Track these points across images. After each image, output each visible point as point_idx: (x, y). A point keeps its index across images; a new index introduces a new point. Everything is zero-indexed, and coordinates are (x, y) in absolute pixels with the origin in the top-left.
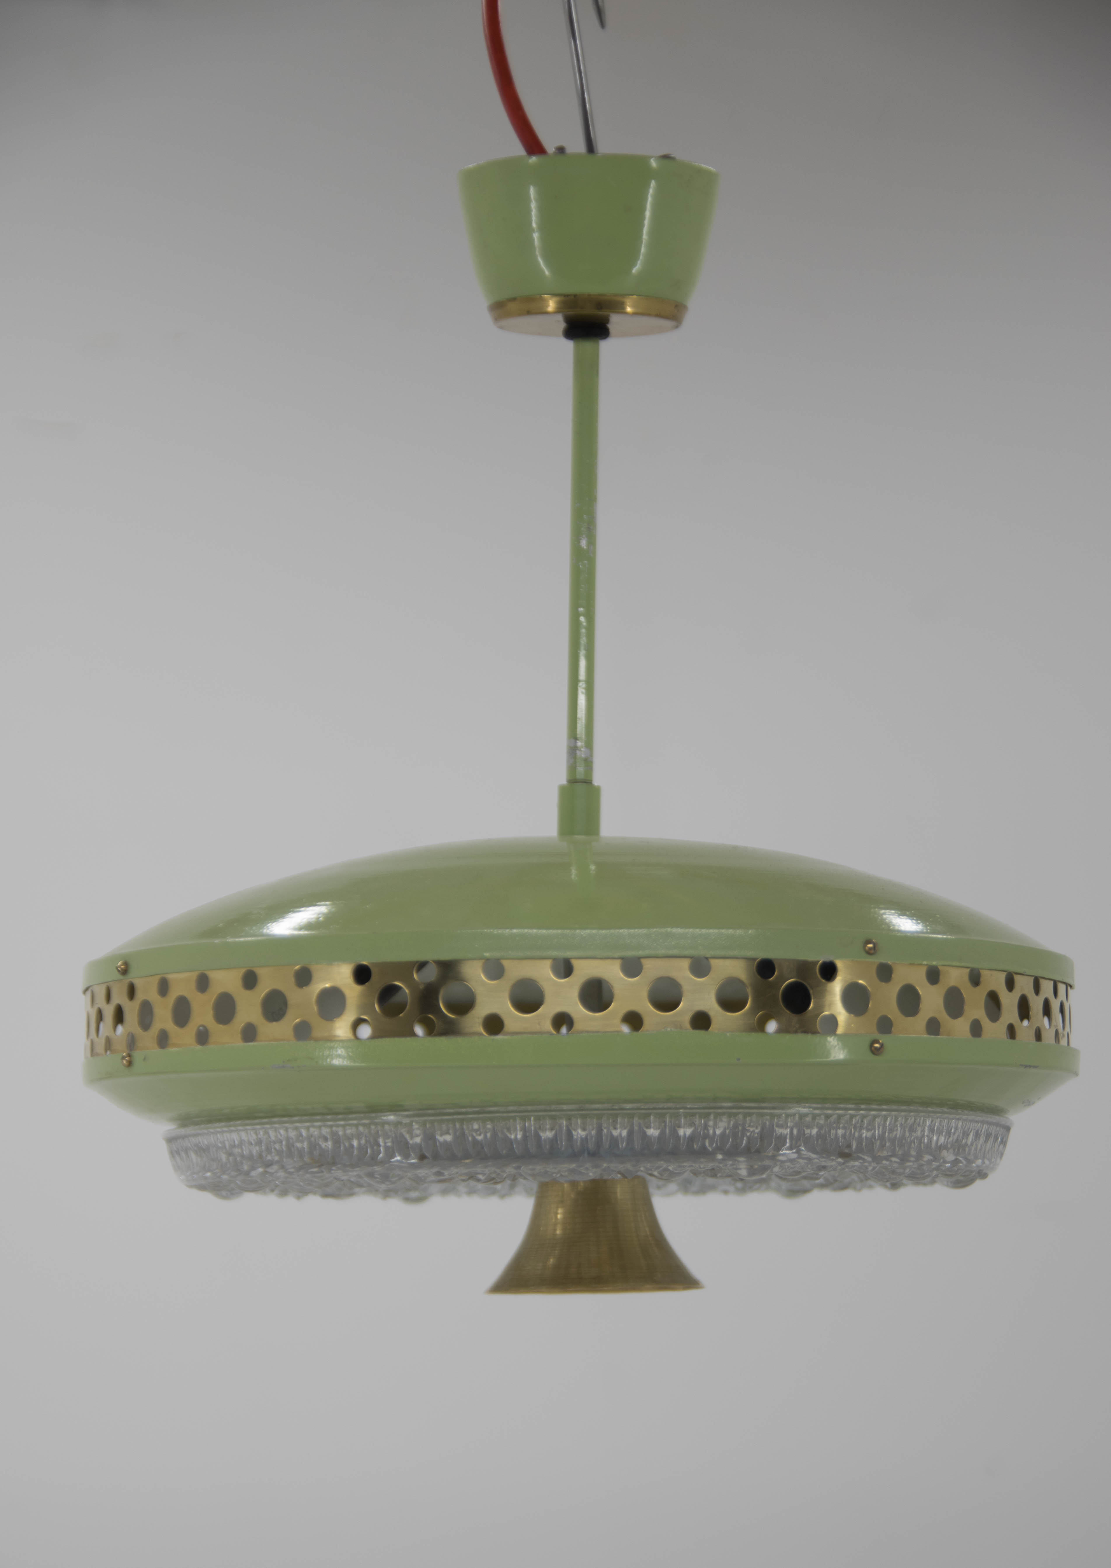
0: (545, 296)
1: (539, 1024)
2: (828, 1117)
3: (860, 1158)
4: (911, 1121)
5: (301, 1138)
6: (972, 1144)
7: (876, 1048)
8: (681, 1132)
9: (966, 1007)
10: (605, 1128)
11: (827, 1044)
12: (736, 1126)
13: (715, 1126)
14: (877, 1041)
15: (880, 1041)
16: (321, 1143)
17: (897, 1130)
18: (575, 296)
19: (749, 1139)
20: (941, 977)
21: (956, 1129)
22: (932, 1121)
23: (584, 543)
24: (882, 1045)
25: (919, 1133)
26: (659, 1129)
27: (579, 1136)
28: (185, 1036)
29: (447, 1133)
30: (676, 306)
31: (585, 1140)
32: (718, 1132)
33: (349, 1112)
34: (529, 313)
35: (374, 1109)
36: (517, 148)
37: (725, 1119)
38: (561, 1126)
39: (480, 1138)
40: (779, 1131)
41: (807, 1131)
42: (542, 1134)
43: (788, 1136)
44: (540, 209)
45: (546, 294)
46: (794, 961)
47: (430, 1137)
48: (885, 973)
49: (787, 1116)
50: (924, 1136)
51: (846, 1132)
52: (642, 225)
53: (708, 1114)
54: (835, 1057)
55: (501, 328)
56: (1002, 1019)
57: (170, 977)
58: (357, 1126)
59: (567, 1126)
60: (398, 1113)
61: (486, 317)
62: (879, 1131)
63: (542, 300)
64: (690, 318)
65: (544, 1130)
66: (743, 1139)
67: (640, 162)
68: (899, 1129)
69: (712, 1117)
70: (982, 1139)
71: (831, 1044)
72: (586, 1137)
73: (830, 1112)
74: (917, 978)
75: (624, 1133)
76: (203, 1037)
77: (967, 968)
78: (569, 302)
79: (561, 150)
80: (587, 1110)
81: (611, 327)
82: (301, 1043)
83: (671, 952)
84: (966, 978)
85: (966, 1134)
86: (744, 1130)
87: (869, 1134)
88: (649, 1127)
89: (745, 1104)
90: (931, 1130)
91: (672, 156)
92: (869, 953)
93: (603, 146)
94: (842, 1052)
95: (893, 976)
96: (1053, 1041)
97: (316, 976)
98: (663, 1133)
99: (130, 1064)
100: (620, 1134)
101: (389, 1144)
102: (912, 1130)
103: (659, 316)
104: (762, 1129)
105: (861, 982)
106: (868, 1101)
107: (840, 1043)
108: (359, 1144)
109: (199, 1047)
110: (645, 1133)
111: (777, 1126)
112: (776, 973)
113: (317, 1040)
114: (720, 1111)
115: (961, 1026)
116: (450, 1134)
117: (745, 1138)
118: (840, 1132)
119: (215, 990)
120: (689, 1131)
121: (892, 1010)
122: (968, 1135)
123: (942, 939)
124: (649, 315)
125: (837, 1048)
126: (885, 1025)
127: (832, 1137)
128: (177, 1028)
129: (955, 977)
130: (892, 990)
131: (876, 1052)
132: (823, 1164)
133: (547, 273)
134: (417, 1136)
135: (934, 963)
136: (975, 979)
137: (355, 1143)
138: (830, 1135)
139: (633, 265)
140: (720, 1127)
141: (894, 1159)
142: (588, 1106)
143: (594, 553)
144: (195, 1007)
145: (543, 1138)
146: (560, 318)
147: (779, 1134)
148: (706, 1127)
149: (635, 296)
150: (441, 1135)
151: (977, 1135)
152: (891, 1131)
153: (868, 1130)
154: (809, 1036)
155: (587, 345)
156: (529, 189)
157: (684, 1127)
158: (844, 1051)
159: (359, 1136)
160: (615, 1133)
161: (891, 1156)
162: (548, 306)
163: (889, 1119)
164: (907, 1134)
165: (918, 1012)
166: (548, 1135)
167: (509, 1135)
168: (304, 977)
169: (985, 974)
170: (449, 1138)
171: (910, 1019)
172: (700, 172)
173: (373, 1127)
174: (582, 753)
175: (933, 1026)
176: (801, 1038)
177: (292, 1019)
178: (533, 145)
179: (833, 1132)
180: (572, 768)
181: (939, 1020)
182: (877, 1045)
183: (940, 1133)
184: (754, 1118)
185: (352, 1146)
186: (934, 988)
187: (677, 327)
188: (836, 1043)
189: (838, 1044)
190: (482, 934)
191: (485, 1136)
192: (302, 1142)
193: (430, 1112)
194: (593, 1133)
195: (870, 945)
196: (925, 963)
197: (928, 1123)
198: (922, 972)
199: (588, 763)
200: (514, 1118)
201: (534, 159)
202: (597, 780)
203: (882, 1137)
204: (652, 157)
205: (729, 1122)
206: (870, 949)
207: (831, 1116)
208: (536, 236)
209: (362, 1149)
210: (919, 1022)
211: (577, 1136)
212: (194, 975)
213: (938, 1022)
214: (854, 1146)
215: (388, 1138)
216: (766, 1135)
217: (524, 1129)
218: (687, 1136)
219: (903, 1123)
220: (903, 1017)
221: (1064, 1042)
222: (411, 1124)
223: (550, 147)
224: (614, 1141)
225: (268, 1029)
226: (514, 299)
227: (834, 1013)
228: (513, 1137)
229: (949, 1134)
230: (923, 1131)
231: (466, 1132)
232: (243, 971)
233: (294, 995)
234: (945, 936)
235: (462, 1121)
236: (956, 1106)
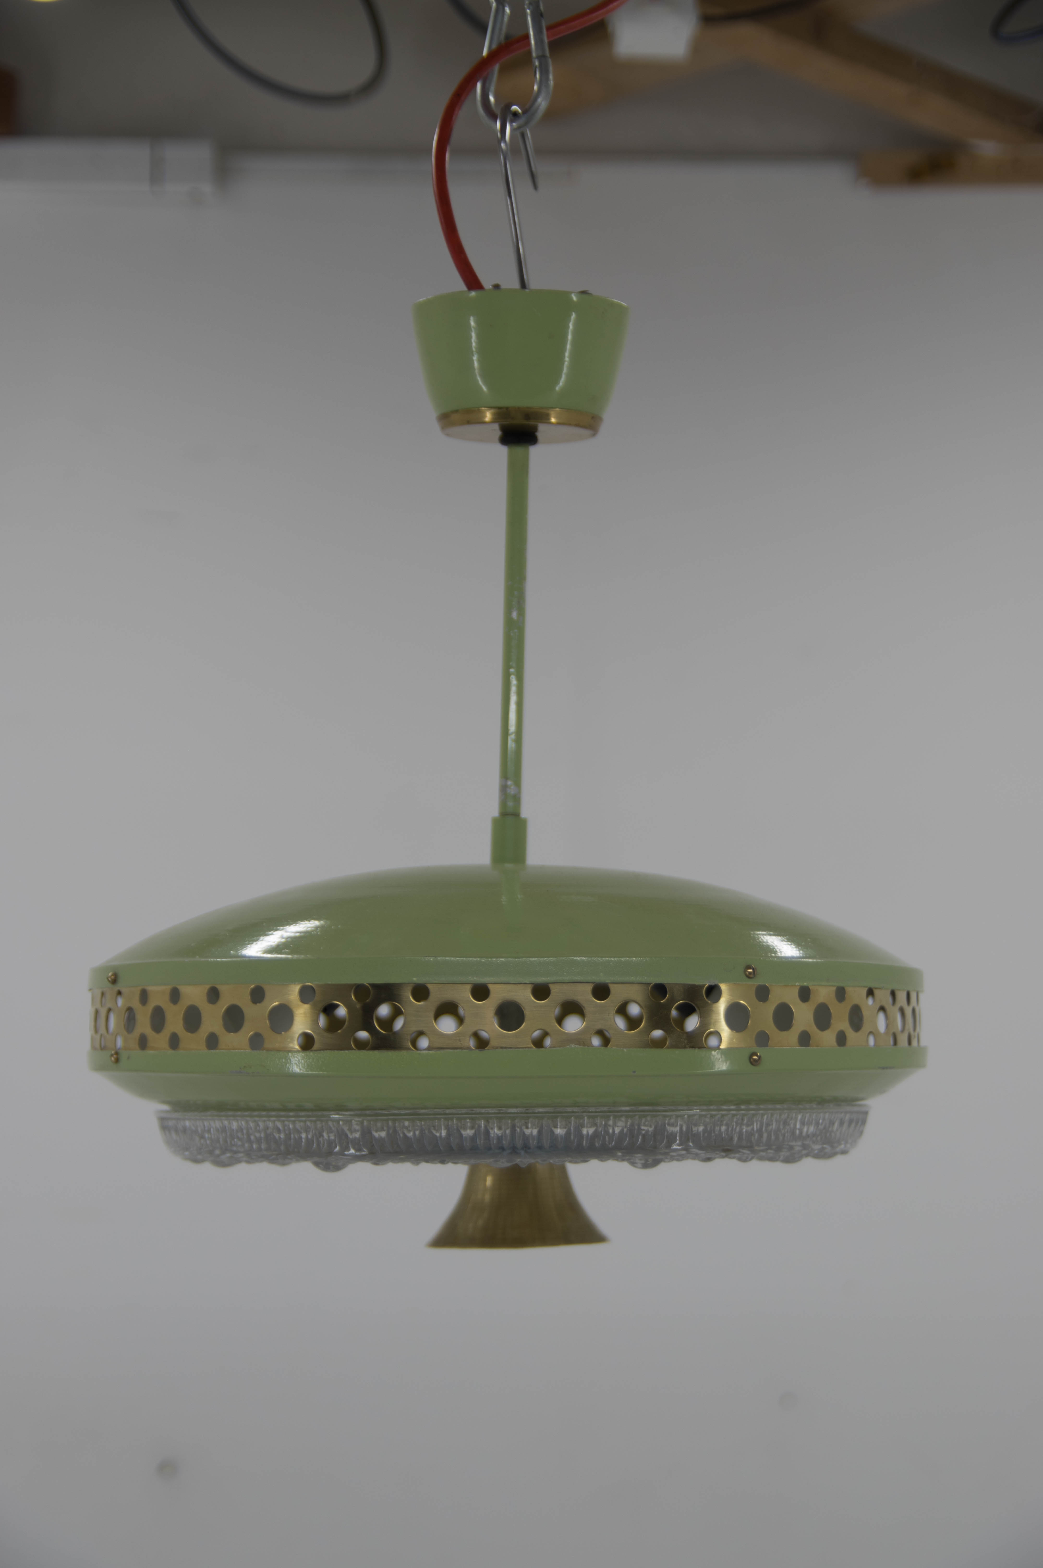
0: (483, 408)
1: (460, 1041)
2: (712, 1116)
3: (740, 1152)
4: (784, 1116)
5: (258, 1128)
6: (837, 1130)
7: (755, 1060)
8: (585, 1131)
9: (833, 1021)
10: (518, 1127)
11: (712, 1057)
12: (632, 1125)
13: (615, 1124)
14: (755, 1054)
15: (758, 1054)
16: (275, 1134)
17: (772, 1125)
18: (507, 408)
19: (644, 1136)
20: (811, 996)
21: (824, 1119)
22: (803, 1116)
23: (515, 615)
24: (760, 1057)
25: (792, 1126)
26: (565, 1128)
27: (495, 1136)
28: (161, 1040)
29: (382, 1129)
30: (593, 418)
31: (500, 1139)
32: (617, 1130)
33: (300, 1109)
34: (469, 422)
35: (320, 1109)
36: (459, 285)
37: (623, 1119)
38: (480, 1126)
39: (410, 1134)
40: (670, 1129)
41: (695, 1129)
42: (463, 1132)
43: (678, 1134)
44: (479, 337)
45: (485, 407)
46: (684, 985)
47: (366, 1132)
48: (763, 994)
49: (677, 1116)
50: (796, 1129)
51: (728, 1129)
52: (564, 349)
53: (609, 1116)
54: (718, 1069)
55: (448, 435)
56: (863, 1029)
57: (150, 988)
58: (305, 1122)
59: (486, 1127)
60: (341, 1113)
61: (436, 426)
62: (757, 1125)
63: (479, 411)
64: (604, 428)
65: (465, 1129)
66: (639, 1138)
67: (561, 297)
68: (774, 1124)
69: (612, 1118)
70: (846, 1125)
71: (716, 1057)
72: (502, 1136)
73: (714, 1113)
74: (791, 997)
75: (535, 1132)
76: (174, 1042)
77: (834, 986)
78: (502, 414)
79: (497, 287)
80: (503, 1113)
81: (540, 435)
82: (255, 1052)
83: (577, 978)
84: (833, 995)
85: (832, 1123)
86: (639, 1129)
87: (749, 1129)
88: (556, 1127)
89: (641, 1108)
90: (803, 1123)
91: (589, 292)
92: (749, 976)
93: (535, 282)
94: (725, 1064)
95: (770, 996)
96: (906, 1043)
97: (268, 994)
98: (568, 1134)
99: (117, 1061)
100: (532, 1132)
101: (332, 1138)
102: (786, 1123)
103: (578, 425)
104: (656, 1128)
105: (742, 1002)
106: (748, 1102)
107: (723, 1056)
108: (307, 1137)
109: (171, 1052)
110: (552, 1132)
111: (669, 1125)
112: (668, 995)
113: (268, 1050)
114: (619, 1114)
115: (829, 1037)
116: (384, 1131)
117: (640, 1137)
118: (723, 1128)
119: (185, 1003)
120: (591, 1131)
121: (770, 1027)
122: (833, 1124)
123: (813, 962)
124: (570, 425)
125: (720, 1060)
126: (763, 1039)
127: (717, 1133)
128: (154, 1033)
129: (823, 994)
130: (769, 1008)
131: (754, 1063)
132: (708, 1156)
133: (484, 388)
134: (356, 1131)
135: (805, 984)
136: (841, 994)
137: (304, 1136)
138: (714, 1132)
139: (557, 382)
140: (618, 1127)
141: (769, 1151)
142: (504, 1110)
143: (523, 622)
144: (169, 1016)
145: (464, 1136)
146: (496, 427)
147: (670, 1132)
148: (606, 1125)
149: (558, 409)
150: (376, 1131)
151: (842, 1123)
152: (768, 1125)
153: (748, 1125)
154: (697, 1050)
155: (519, 450)
156: (469, 320)
157: (587, 1127)
158: (726, 1063)
159: (307, 1130)
160: (527, 1132)
161: (767, 1149)
162: (486, 417)
163: (765, 1116)
164: (781, 1127)
165: (792, 1027)
166: (468, 1133)
167: (434, 1132)
168: (258, 995)
169: (849, 990)
170: (383, 1134)
171: (784, 1033)
172: (612, 305)
173: (318, 1123)
174: (512, 790)
175: (805, 1039)
176: (689, 1052)
177: (247, 1032)
178: (472, 281)
179: (717, 1128)
180: (503, 803)
181: (809, 1033)
182: (755, 1057)
183: (809, 1124)
184: (649, 1118)
185: (301, 1138)
186: (804, 1006)
187: (594, 435)
188: (719, 1056)
189: (721, 1057)
190: (411, 961)
191: (414, 1134)
192: (259, 1132)
193: (368, 1112)
194: (508, 1132)
195: (750, 970)
196: (797, 984)
197: (799, 1117)
198: (795, 992)
199: (517, 799)
200: (439, 1119)
201: (473, 294)
202: (525, 813)
203: (760, 1131)
204: (572, 293)
205: (626, 1122)
206: (750, 973)
207: (715, 1115)
208: (475, 358)
209: (309, 1142)
210: (792, 1036)
211: (494, 1134)
212: (168, 988)
213: (809, 1034)
214: (736, 1139)
215: (332, 1132)
216: (659, 1132)
217: (447, 1128)
218: (590, 1134)
219: (778, 1117)
220: (779, 1032)
221: (914, 1043)
222: (351, 1121)
223: (487, 283)
224: (526, 1138)
225: (228, 1039)
226: (456, 411)
227: (719, 1030)
228: (438, 1135)
229: (817, 1124)
230: (795, 1125)
231: (398, 1129)
232: (208, 987)
233: (250, 1011)
234: (815, 960)
235: (394, 1120)
236: (822, 1102)
